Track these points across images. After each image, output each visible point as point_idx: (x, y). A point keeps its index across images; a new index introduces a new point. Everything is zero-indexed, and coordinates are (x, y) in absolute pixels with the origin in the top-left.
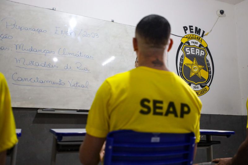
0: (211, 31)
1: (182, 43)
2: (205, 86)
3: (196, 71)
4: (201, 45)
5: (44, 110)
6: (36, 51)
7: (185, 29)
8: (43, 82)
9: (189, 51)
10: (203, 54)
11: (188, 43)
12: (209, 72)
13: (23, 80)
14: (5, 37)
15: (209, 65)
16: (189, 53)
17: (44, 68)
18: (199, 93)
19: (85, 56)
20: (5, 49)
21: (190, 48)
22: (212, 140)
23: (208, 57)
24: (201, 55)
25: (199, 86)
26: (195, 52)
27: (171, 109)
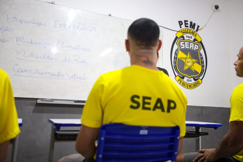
0: (205, 25)
1: (177, 38)
2: (198, 79)
3: (189, 64)
4: (195, 40)
5: (43, 100)
6: (36, 44)
7: (180, 23)
8: (43, 73)
9: (183, 45)
10: (197, 48)
11: (183, 37)
12: (202, 65)
13: (23, 71)
14: (6, 29)
15: (203, 59)
16: (184, 47)
17: (43, 60)
18: (192, 86)
19: (83, 49)
20: (6, 41)
21: (185, 42)
22: (200, 132)
23: (202, 51)
24: (195, 49)
25: (192, 79)
26: (189, 46)
27: (159, 105)
